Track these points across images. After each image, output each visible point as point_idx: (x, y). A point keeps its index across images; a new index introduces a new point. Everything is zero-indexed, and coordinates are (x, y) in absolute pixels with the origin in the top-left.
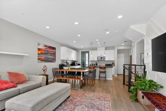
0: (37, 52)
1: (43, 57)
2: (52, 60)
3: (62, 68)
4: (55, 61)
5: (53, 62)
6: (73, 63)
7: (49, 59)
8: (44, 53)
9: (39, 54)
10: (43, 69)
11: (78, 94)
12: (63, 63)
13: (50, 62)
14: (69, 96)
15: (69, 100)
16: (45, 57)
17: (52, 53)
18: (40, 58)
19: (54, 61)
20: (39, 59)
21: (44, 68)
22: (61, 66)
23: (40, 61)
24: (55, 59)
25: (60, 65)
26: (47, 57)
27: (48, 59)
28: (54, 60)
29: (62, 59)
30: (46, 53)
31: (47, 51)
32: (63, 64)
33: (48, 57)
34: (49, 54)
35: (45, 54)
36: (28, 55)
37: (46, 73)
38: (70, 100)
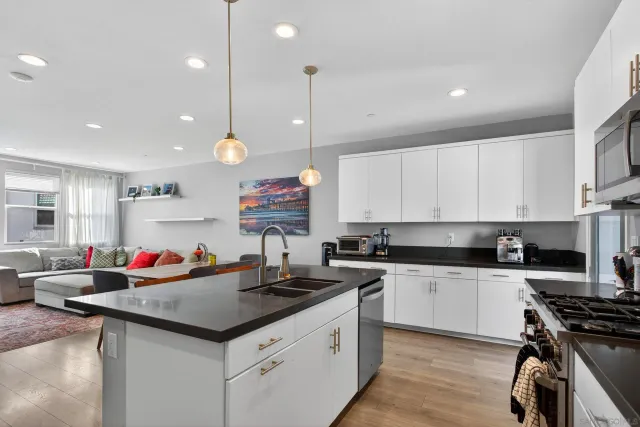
0: (237, 207)
8: (257, 207)
9: (241, 213)
17: (290, 201)
21: (199, 249)
23: (245, 232)
30: (263, 206)
31: (269, 200)
34: (272, 207)
35: (261, 209)
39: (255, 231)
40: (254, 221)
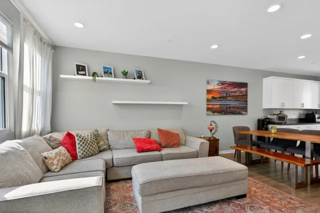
0: (204, 96)
1: (217, 104)
2: (238, 111)
3: (263, 126)
4: (247, 111)
5: (239, 113)
6: (307, 115)
7: (230, 108)
8: (219, 98)
9: (208, 100)
10: (208, 128)
11: (276, 199)
12: (269, 116)
13: (234, 113)
14: (244, 196)
15: (237, 202)
16: (221, 105)
17: (238, 96)
18: (210, 106)
19: (243, 112)
20: (208, 109)
21: (211, 125)
22: (263, 124)
23: (211, 113)
24: (245, 109)
25: (259, 120)
26: (225, 105)
27: (227, 107)
28: (242, 109)
29: (265, 107)
30: (223, 97)
31: (227, 93)
32: (268, 118)
33: (227, 105)
34: (229, 98)
35: (222, 99)
36: (187, 103)
37: (214, 136)
38: (239, 204)
39: (218, 112)
40: (218, 106)
